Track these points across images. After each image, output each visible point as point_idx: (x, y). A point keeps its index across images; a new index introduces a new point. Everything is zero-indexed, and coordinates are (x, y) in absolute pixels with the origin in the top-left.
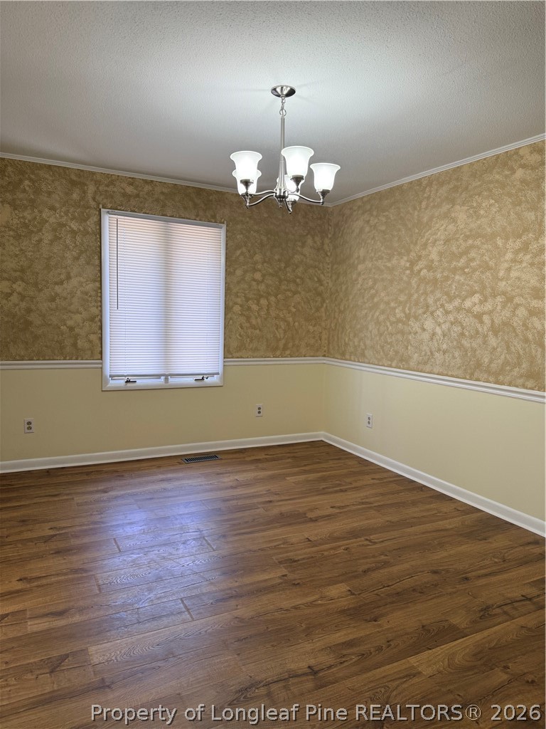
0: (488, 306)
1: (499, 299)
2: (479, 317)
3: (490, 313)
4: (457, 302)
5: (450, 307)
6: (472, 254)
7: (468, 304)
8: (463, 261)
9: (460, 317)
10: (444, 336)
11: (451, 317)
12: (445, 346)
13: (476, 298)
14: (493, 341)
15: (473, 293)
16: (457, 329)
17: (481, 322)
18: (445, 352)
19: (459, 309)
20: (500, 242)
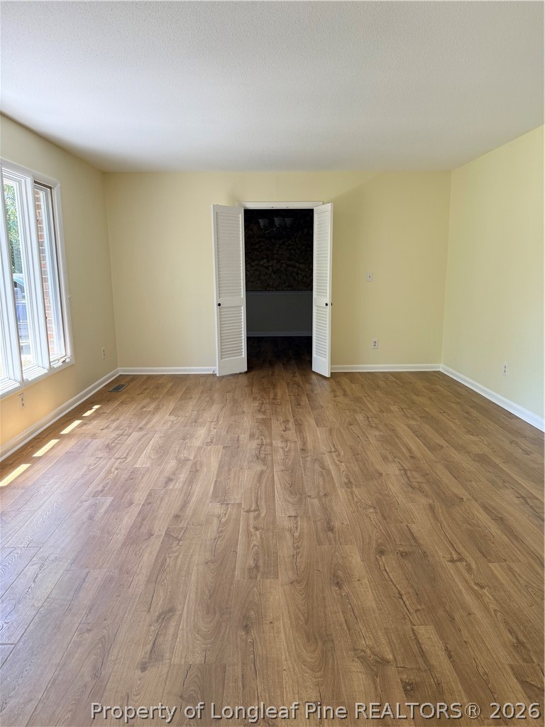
0: (270, 264)
1: (275, 261)
2: (267, 268)
3: (272, 266)
4: (256, 262)
5: (253, 264)
6: (262, 244)
7: (262, 262)
8: (257, 246)
9: (258, 268)
10: (251, 275)
11: (254, 268)
12: (252, 279)
13: (265, 260)
14: (274, 276)
15: (263, 259)
16: (258, 273)
17: (268, 269)
18: (252, 282)
19: (258, 265)
20: (273, 241)
